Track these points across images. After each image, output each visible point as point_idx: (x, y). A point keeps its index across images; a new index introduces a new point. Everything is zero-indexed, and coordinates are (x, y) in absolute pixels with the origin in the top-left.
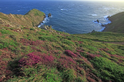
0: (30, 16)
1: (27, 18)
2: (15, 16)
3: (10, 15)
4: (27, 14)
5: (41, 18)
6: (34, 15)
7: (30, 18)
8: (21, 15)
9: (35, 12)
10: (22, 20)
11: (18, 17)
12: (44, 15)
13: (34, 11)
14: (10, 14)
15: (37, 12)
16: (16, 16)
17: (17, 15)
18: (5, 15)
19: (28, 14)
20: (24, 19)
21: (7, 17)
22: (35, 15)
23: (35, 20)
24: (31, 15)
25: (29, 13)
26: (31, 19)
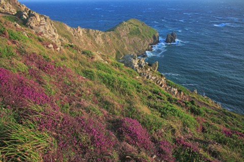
0: (118, 35)
1: (108, 40)
2: (86, 32)
3: (77, 30)
4: (113, 29)
5: (144, 42)
6: (129, 32)
7: (116, 39)
8: (97, 31)
9: (133, 27)
10: (95, 43)
11: (89, 36)
12: (154, 37)
13: (131, 23)
14: (79, 27)
15: (137, 26)
16: (88, 31)
17: (91, 30)
18: (68, 28)
19: (113, 31)
20: (101, 41)
21: (70, 34)
22: (131, 33)
23: (126, 48)
24: (120, 32)
25: (118, 28)
26: (117, 41)
